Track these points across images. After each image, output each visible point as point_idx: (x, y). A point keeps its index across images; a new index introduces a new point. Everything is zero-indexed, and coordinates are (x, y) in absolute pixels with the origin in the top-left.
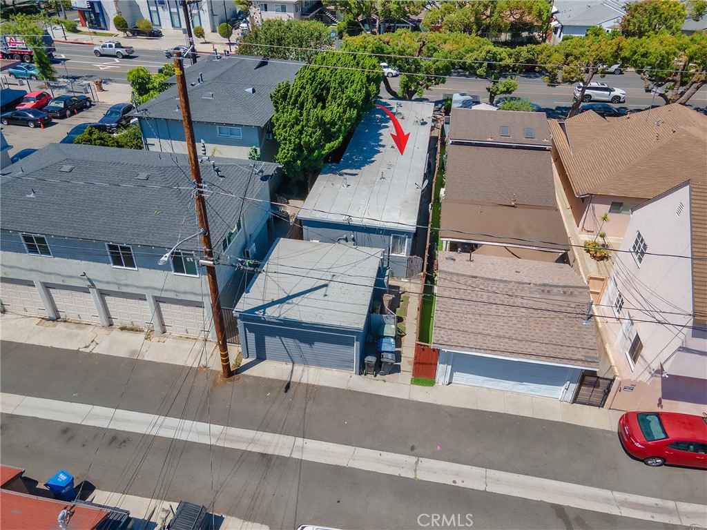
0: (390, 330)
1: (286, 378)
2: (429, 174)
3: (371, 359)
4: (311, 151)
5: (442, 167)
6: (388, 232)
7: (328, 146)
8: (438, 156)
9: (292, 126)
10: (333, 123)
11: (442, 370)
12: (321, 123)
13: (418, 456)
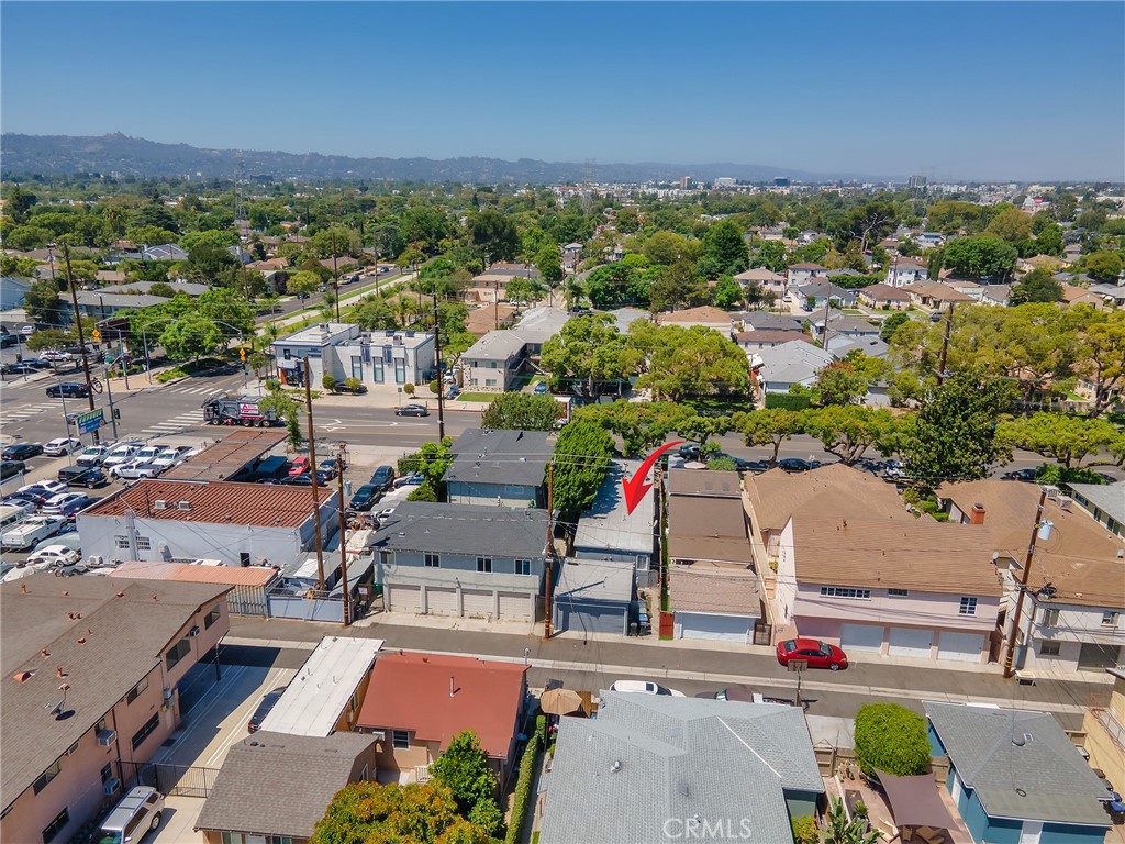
0: (643, 610)
1: (583, 638)
2: (656, 517)
3: (634, 624)
4: (575, 501)
5: (665, 513)
6: (634, 553)
7: (587, 498)
8: (661, 505)
9: (563, 486)
10: (590, 483)
11: (677, 627)
12: (582, 484)
13: (667, 669)
